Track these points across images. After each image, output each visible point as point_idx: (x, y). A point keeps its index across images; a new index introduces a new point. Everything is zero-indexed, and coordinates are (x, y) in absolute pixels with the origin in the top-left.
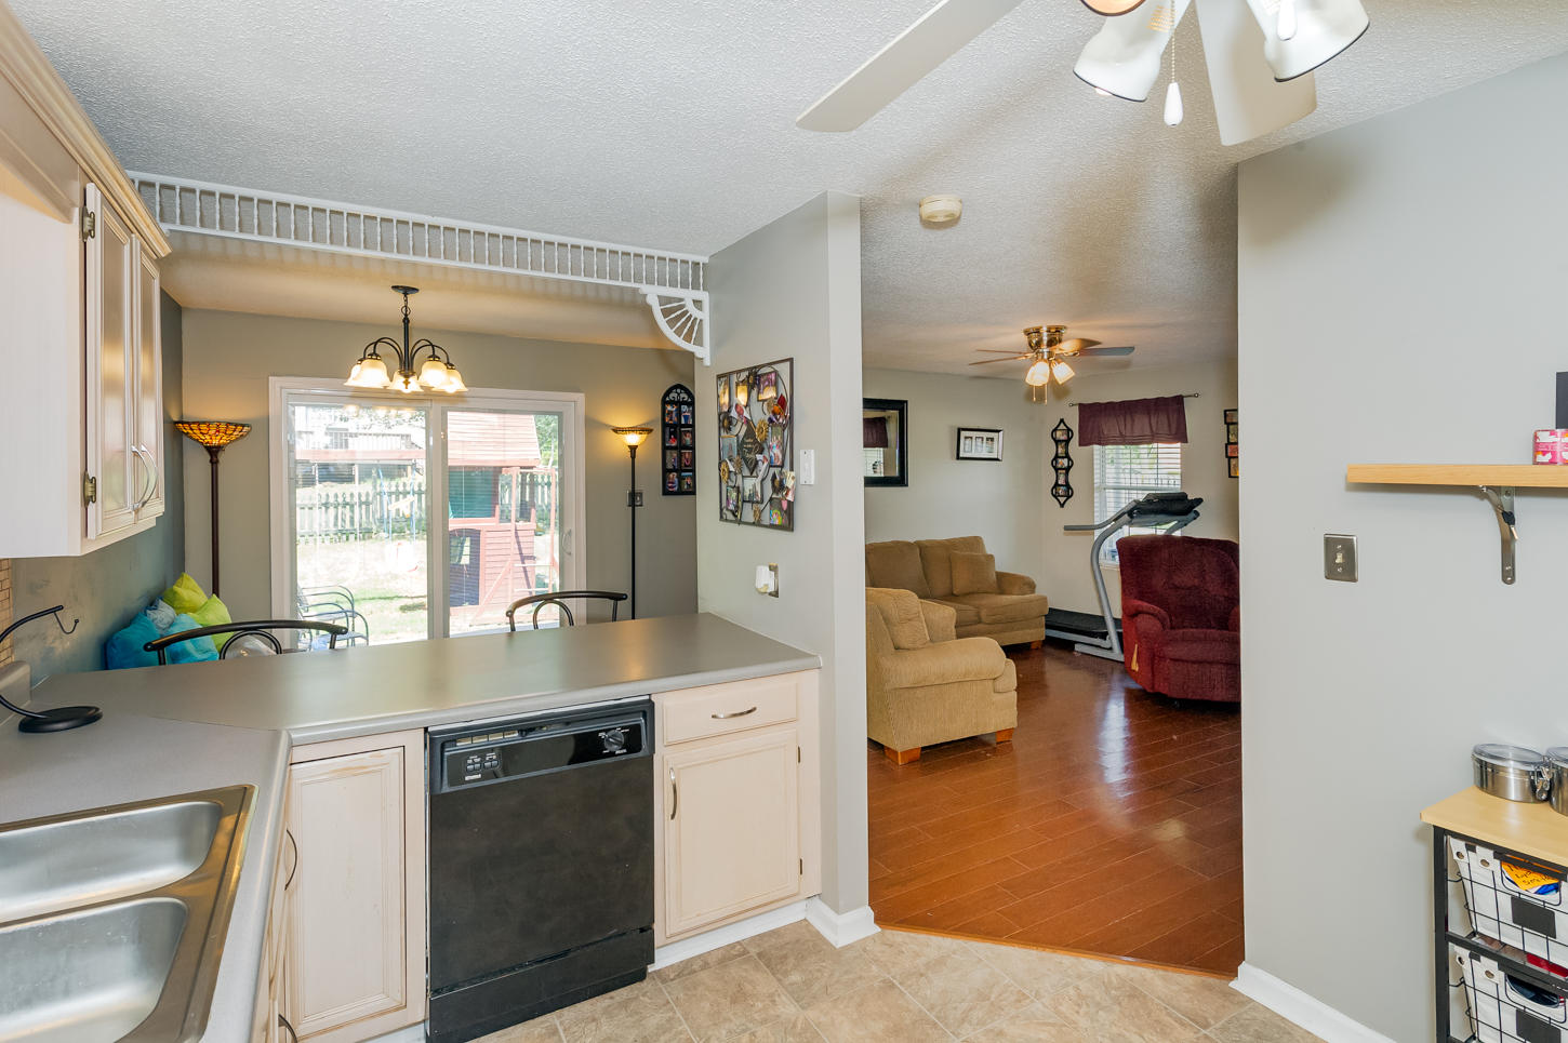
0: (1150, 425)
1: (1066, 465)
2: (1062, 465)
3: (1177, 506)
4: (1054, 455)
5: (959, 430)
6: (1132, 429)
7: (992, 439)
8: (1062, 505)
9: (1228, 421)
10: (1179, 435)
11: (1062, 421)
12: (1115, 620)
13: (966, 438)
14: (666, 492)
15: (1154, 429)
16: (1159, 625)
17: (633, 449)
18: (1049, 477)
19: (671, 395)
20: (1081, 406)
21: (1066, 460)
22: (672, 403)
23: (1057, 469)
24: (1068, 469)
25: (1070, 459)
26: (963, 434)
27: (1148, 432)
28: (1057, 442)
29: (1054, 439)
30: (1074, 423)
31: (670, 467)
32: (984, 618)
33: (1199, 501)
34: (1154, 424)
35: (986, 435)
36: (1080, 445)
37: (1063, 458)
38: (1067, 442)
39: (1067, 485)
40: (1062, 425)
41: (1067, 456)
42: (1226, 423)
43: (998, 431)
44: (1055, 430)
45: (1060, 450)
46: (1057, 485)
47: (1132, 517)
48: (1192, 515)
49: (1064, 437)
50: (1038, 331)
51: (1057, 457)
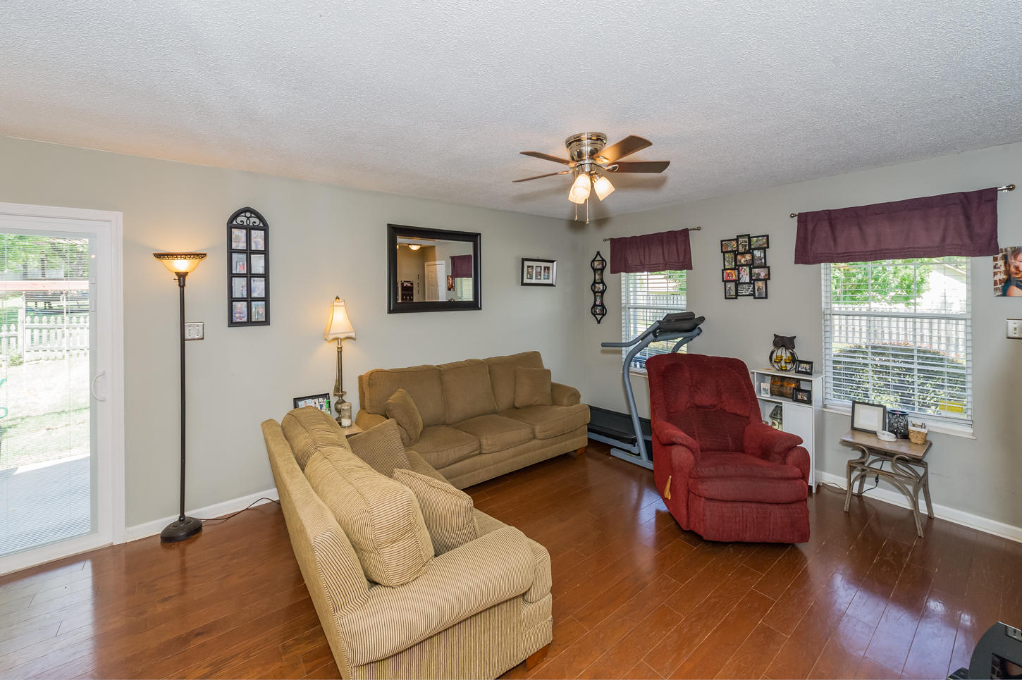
0: (663, 253)
1: (601, 288)
2: (599, 289)
3: (687, 325)
4: (593, 281)
5: (524, 260)
6: (650, 258)
7: (548, 268)
8: (599, 322)
9: (724, 250)
10: (684, 263)
11: (598, 253)
12: (641, 420)
13: (528, 267)
14: (232, 323)
15: (666, 258)
16: (692, 457)
17: (182, 277)
18: (589, 299)
19: (239, 219)
20: (613, 241)
21: (601, 285)
22: (239, 227)
23: (595, 293)
24: (603, 292)
25: (604, 285)
26: (527, 263)
27: (662, 261)
28: (595, 270)
29: (593, 268)
30: (607, 255)
31: (236, 294)
32: (537, 435)
33: (702, 319)
34: (666, 255)
35: (543, 265)
36: (612, 273)
37: (599, 283)
38: (602, 270)
39: (602, 305)
40: (599, 258)
41: (602, 282)
42: (722, 252)
43: (553, 262)
44: (594, 261)
45: (597, 277)
46: (595, 305)
47: (656, 336)
48: (696, 331)
49: (600, 267)
50: (578, 139)
51: (595, 282)
